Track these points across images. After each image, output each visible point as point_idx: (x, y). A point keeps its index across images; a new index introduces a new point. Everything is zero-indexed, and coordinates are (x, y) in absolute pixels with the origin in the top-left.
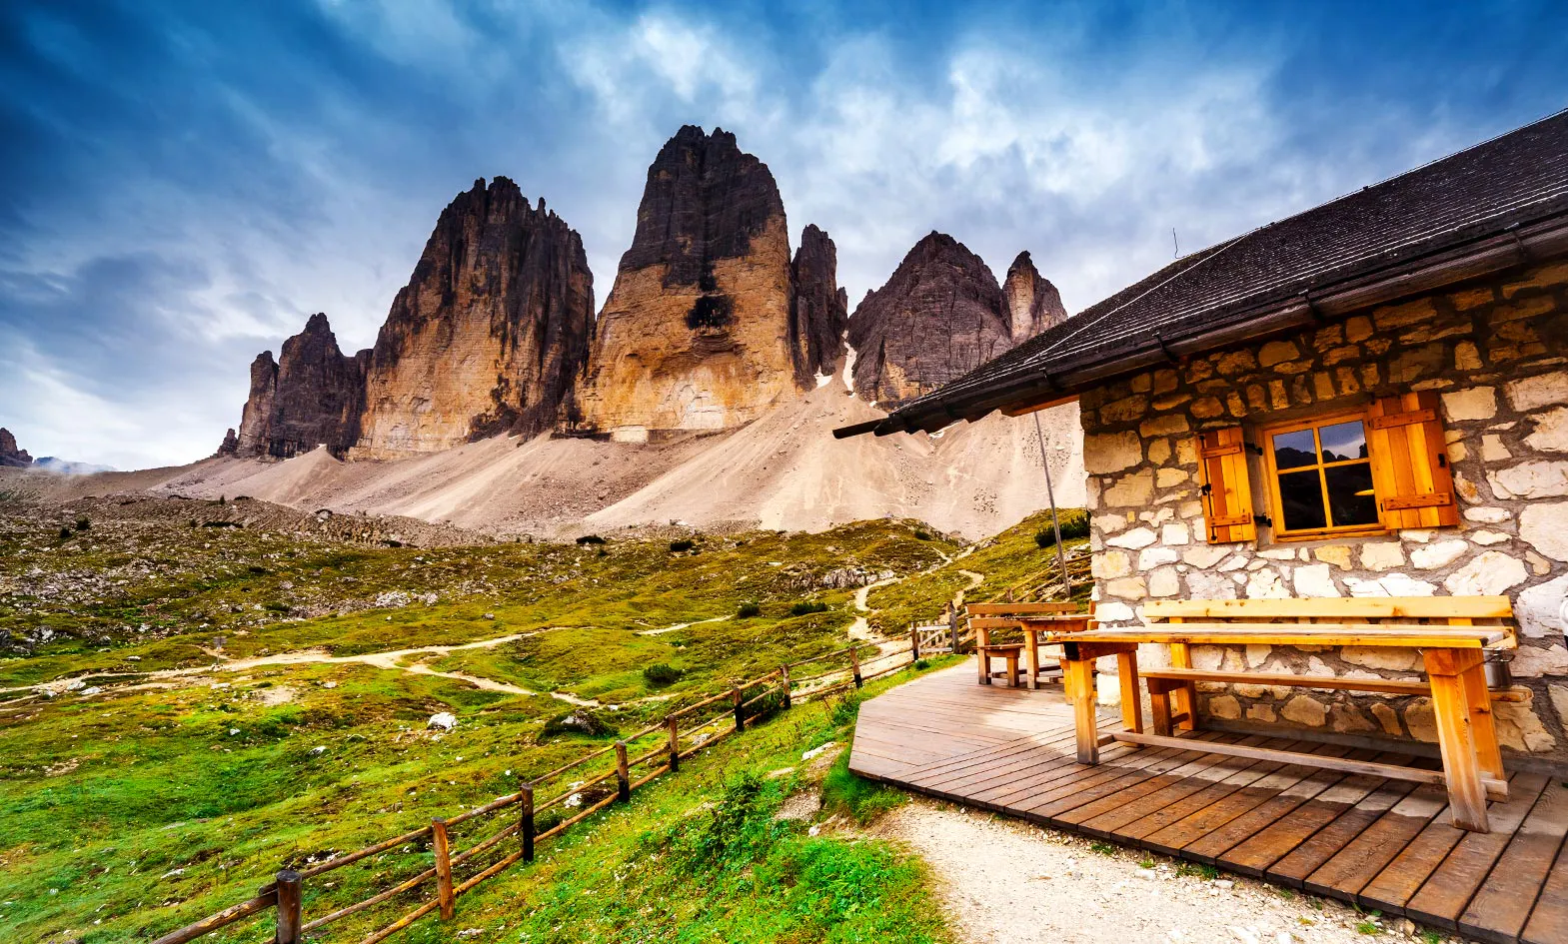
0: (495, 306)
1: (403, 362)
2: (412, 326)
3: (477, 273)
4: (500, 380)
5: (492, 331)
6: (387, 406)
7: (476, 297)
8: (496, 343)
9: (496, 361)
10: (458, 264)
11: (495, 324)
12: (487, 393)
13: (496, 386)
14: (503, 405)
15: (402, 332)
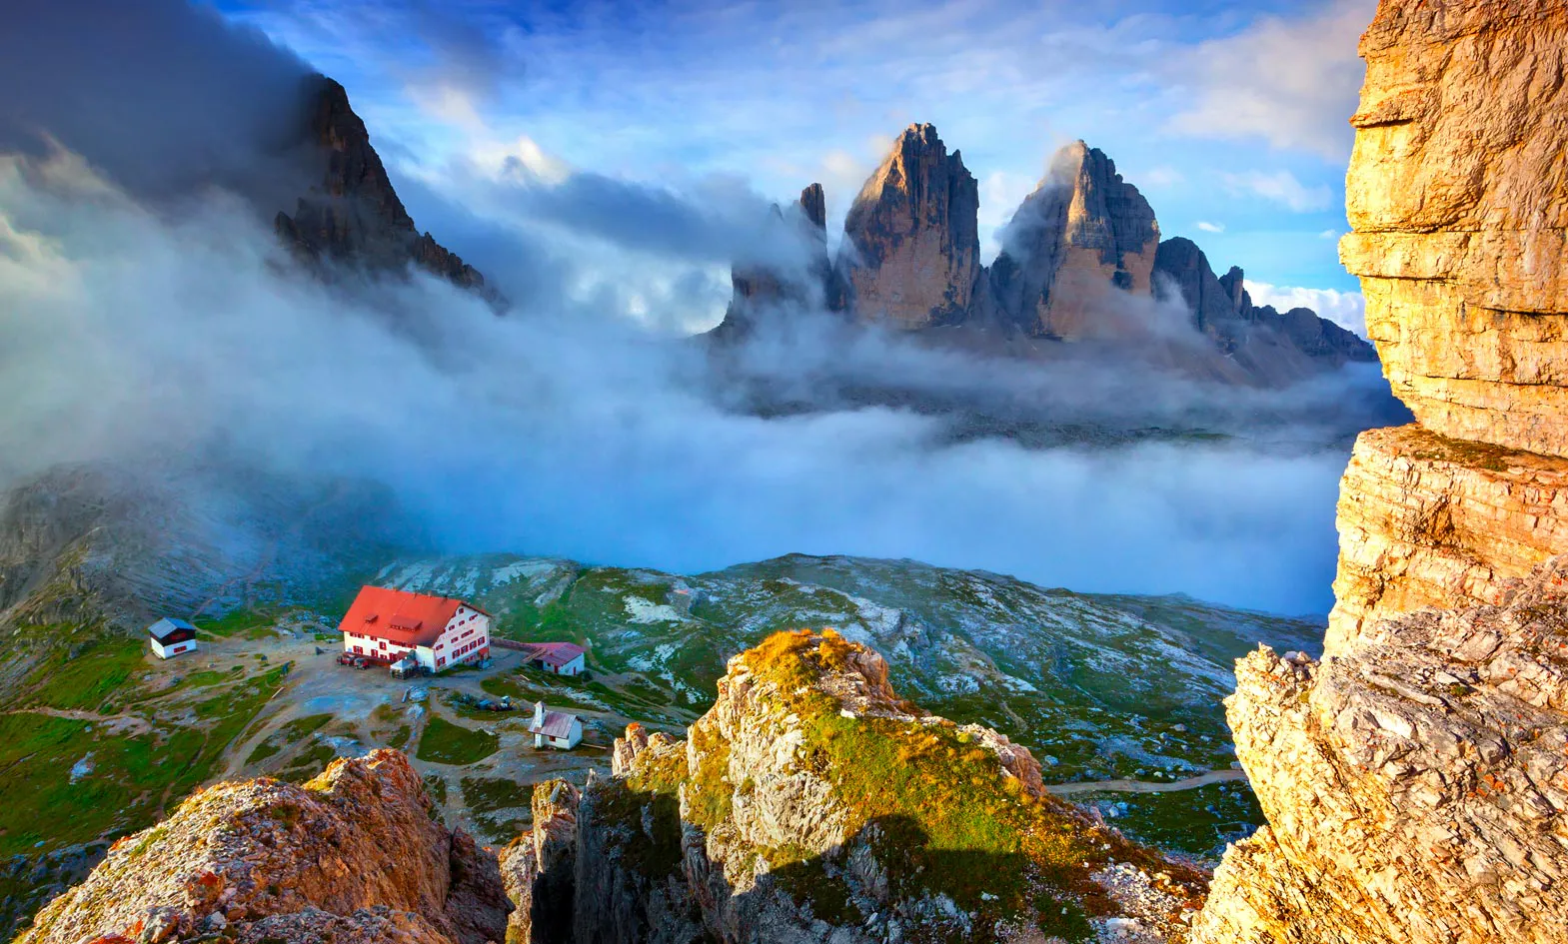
0: (943, 233)
1: (883, 265)
2: (890, 239)
3: (930, 205)
4: (950, 286)
5: (941, 251)
6: (872, 296)
7: (931, 224)
8: (945, 260)
9: (946, 273)
10: (919, 196)
11: (943, 245)
12: (940, 293)
13: (947, 290)
14: (954, 304)
15: (881, 242)
